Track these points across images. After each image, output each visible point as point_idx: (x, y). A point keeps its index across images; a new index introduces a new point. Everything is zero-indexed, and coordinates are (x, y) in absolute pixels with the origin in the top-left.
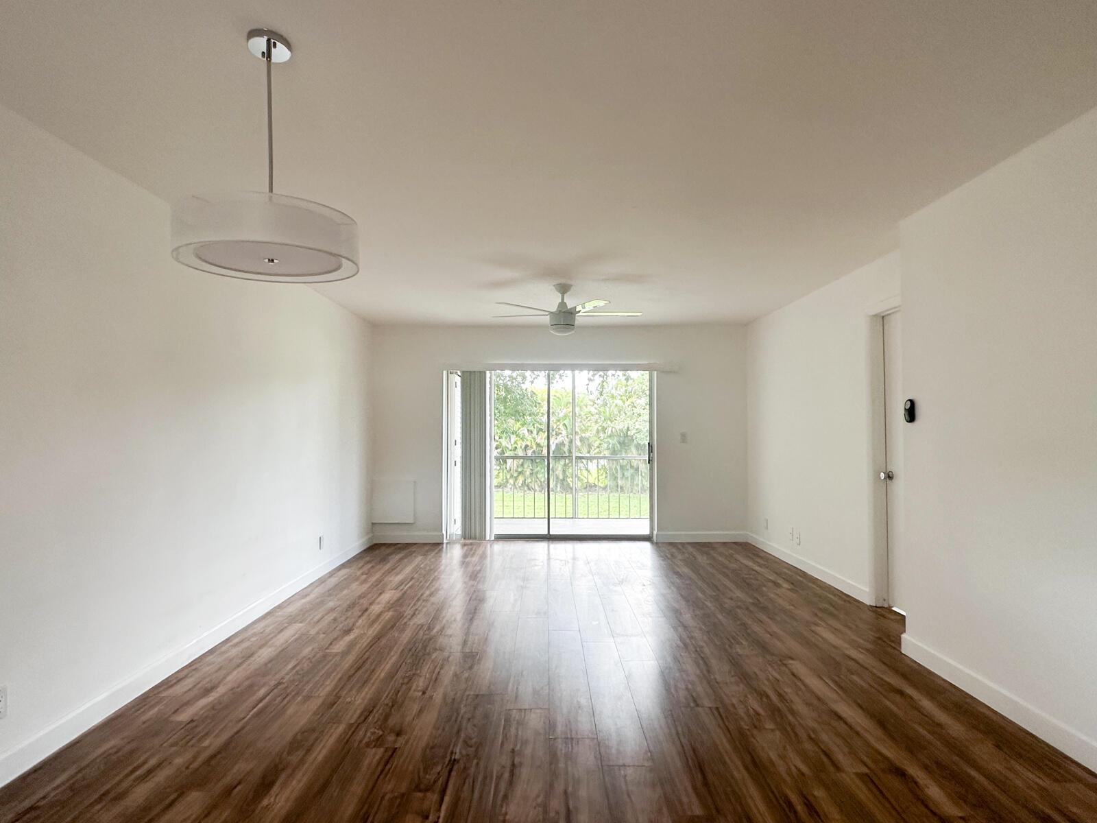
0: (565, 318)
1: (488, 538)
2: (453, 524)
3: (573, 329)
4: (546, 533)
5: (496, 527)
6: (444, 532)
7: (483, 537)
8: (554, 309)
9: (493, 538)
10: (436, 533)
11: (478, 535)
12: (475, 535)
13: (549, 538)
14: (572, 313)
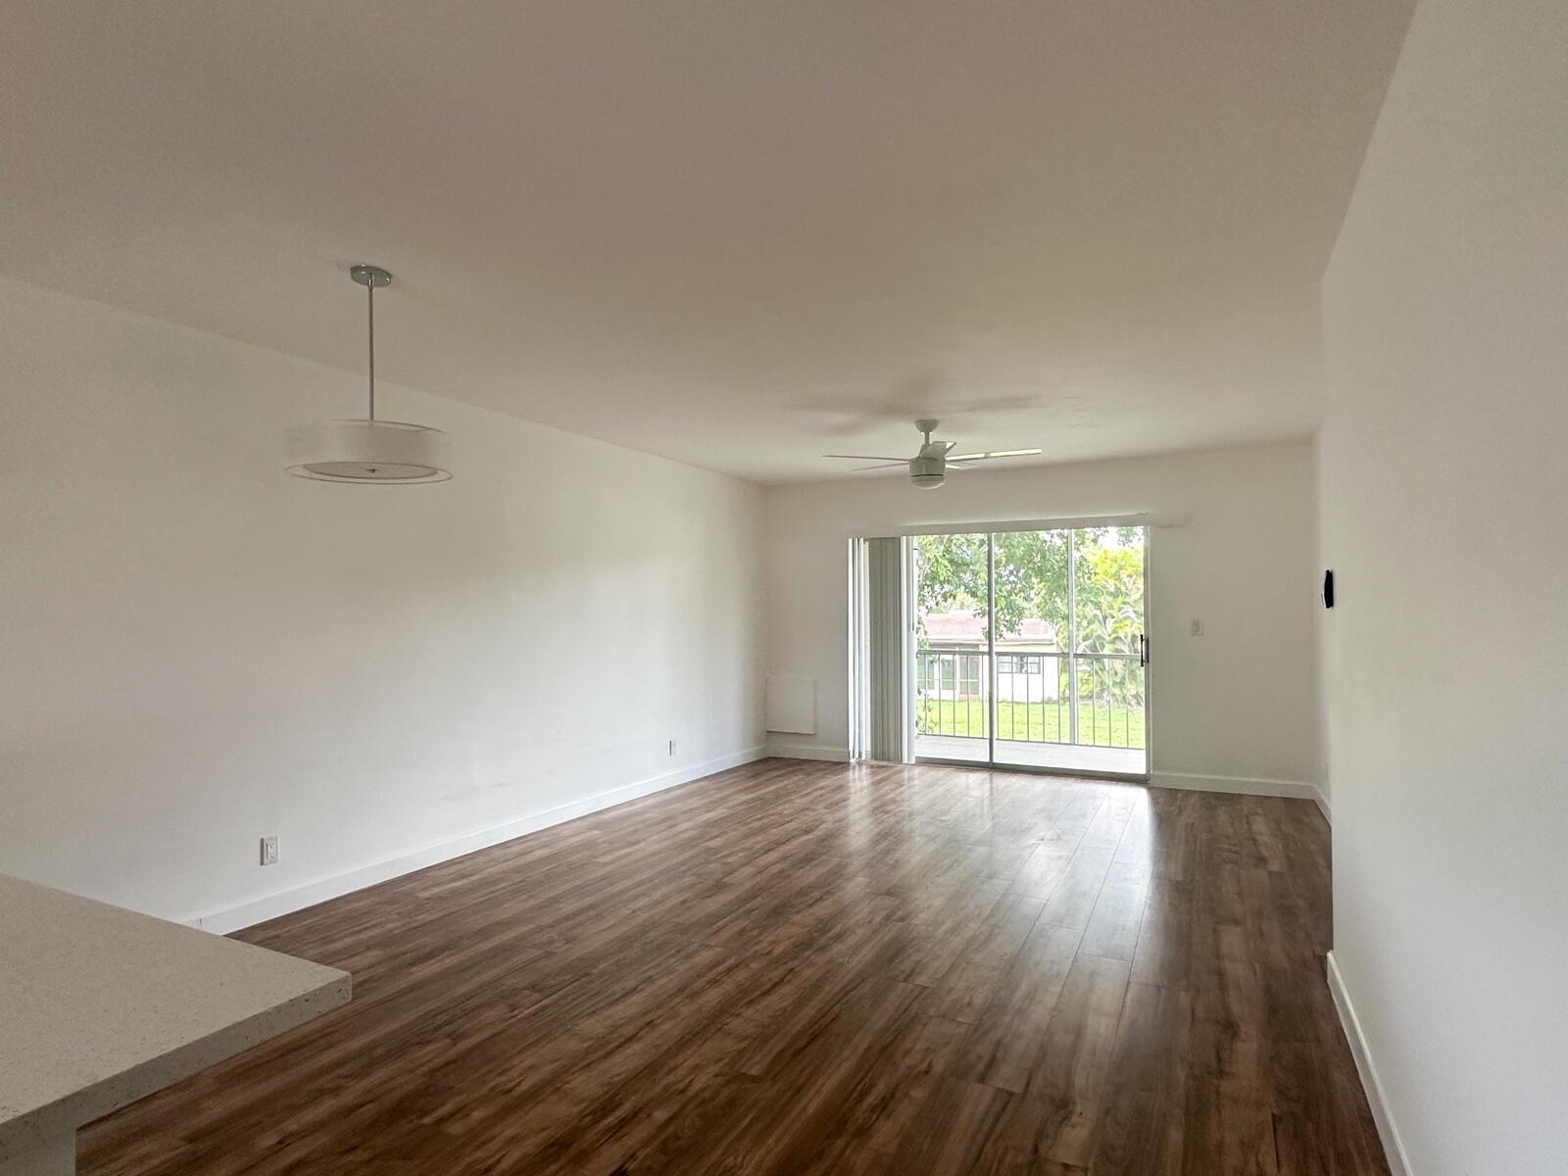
0: (929, 466)
1: (905, 761)
2: (860, 738)
3: (943, 479)
4: (988, 760)
5: (917, 746)
6: (851, 749)
7: (900, 760)
8: (916, 454)
9: (914, 762)
10: (840, 749)
11: (892, 756)
12: (889, 756)
13: (992, 767)
14: (936, 460)
